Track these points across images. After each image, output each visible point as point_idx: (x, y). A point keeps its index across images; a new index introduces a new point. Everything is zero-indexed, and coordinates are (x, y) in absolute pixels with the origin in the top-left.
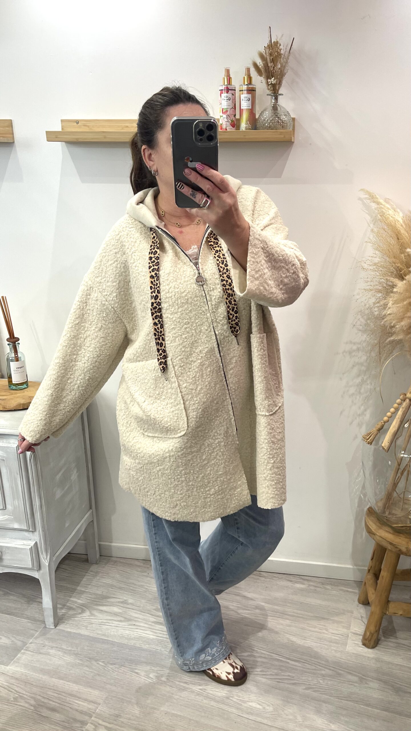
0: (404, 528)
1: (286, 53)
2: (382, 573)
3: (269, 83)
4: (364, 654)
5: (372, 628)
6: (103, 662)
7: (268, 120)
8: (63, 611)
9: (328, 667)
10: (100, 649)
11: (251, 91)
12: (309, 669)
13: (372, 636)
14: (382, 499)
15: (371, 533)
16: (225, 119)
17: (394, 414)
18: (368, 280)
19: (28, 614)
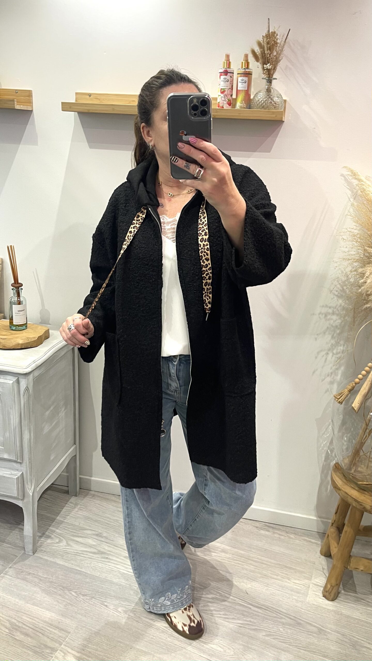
0: (369, 486)
1: (283, 43)
2: (345, 528)
3: (265, 68)
4: (324, 606)
5: (333, 582)
6: (75, 592)
7: (262, 101)
8: (42, 540)
9: (288, 616)
10: (74, 579)
11: (248, 74)
12: (270, 616)
13: (333, 589)
14: (348, 457)
15: (338, 489)
16: (224, 99)
17: (365, 377)
18: (347, 250)
19: (10, 540)
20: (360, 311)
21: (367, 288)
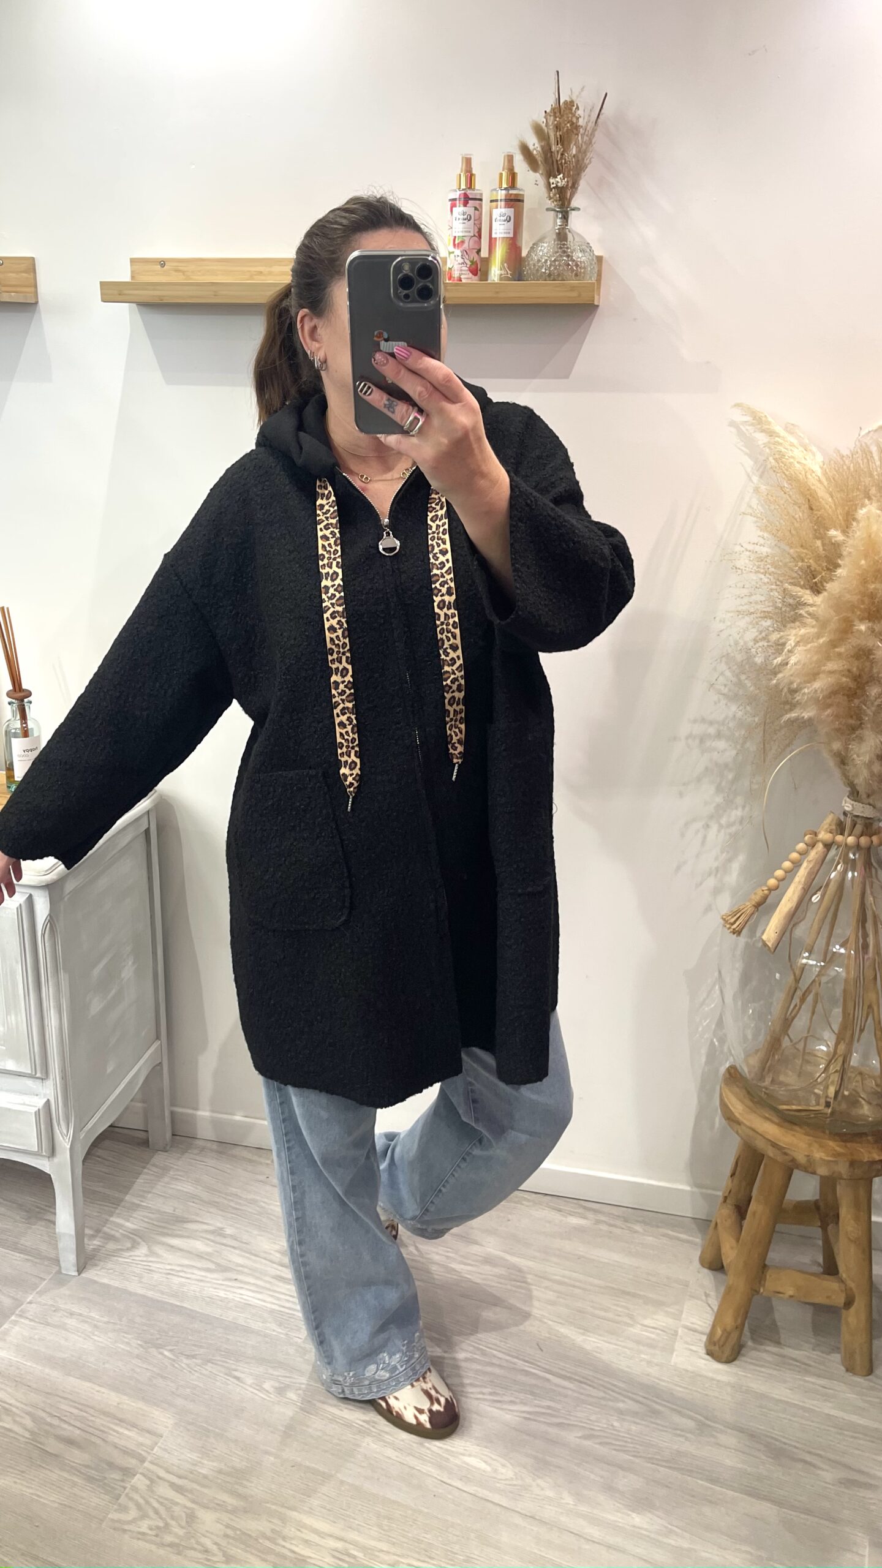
0: (803, 1114)
1: (591, 125)
2: (753, 1207)
3: (552, 186)
4: (711, 1375)
5: (729, 1321)
6: (171, 1351)
7: (546, 260)
8: (95, 1242)
9: (630, 1395)
10: (167, 1324)
11: (514, 201)
12: (592, 1396)
13: (727, 1338)
14: (757, 1051)
15: (733, 1121)
16: (460, 260)
17: (791, 873)
18: (745, 591)
19: (27, 1244)
20: (778, 728)
21: (791, 675)
